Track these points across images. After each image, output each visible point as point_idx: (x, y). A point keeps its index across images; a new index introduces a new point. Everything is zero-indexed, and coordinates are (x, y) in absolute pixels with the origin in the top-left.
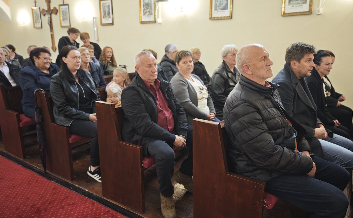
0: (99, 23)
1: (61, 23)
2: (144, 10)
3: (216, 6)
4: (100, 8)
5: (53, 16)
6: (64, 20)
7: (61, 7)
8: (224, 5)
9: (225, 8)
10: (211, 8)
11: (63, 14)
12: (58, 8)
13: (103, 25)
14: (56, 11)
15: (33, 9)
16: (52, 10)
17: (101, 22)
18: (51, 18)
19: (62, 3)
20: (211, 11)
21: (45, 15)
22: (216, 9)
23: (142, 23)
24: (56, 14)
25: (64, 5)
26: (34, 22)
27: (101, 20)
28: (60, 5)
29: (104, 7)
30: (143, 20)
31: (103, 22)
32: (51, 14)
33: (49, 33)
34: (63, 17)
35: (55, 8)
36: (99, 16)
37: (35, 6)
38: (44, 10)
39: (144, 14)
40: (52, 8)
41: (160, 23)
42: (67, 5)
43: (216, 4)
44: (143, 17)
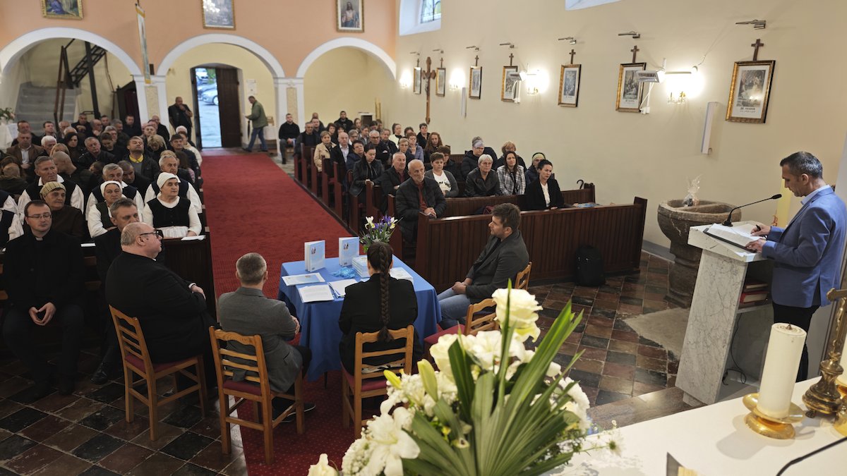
0: (468, 96)
1: (436, 90)
2: (507, 85)
3: (565, 90)
4: (471, 77)
5: (431, 79)
6: (439, 86)
7: (439, 71)
8: (572, 90)
9: (572, 94)
10: (560, 92)
11: (440, 79)
12: (436, 72)
13: (471, 97)
14: (433, 75)
15: (415, 70)
17: (470, 94)
18: (429, 83)
19: (440, 67)
20: (560, 96)
21: (424, 78)
22: (565, 94)
23: (504, 100)
24: (434, 78)
25: (442, 69)
26: (414, 86)
27: (470, 91)
28: (439, 69)
29: (474, 76)
30: (505, 98)
31: (472, 95)
32: (429, 78)
33: (426, 101)
34: (439, 83)
35: (434, 71)
36: (469, 87)
37: (418, 66)
38: (424, 71)
39: (506, 90)
40: (431, 71)
41: (518, 103)
42: (445, 69)
43: (565, 88)
44: (505, 93)
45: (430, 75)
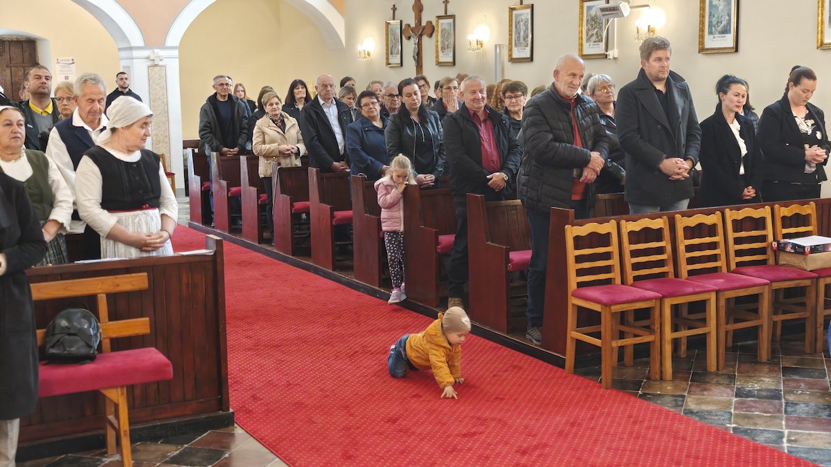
0: (506, 58)
1: (437, 57)
2: (588, 30)
3: (711, 26)
4: (511, 26)
5: (425, 39)
6: (443, 48)
7: (441, 21)
8: (724, 23)
9: (725, 31)
10: (702, 30)
11: (443, 36)
12: (434, 24)
13: (513, 60)
14: (431, 30)
15: (388, 24)
16: (424, 28)
17: (510, 55)
18: (419, 44)
19: (443, 14)
20: (702, 37)
21: (409, 38)
22: (711, 33)
24: (431, 36)
25: (446, 16)
26: (387, 54)
27: (510, 50)
28: (439, 17)
29: (518, 23)
30: (585, 52)
31: (515, 55)
32: (421, 35)
34: (443, 42)
35: (429, 23)
36: (507, 43)
37: (394, 19)
38: (409, 25)
39: (588, 40)
40: (424, 24)
41: (615, 58)
42: (453, 17)
43: (710, 22)
44: (586, 45)
45: (422, 31)
